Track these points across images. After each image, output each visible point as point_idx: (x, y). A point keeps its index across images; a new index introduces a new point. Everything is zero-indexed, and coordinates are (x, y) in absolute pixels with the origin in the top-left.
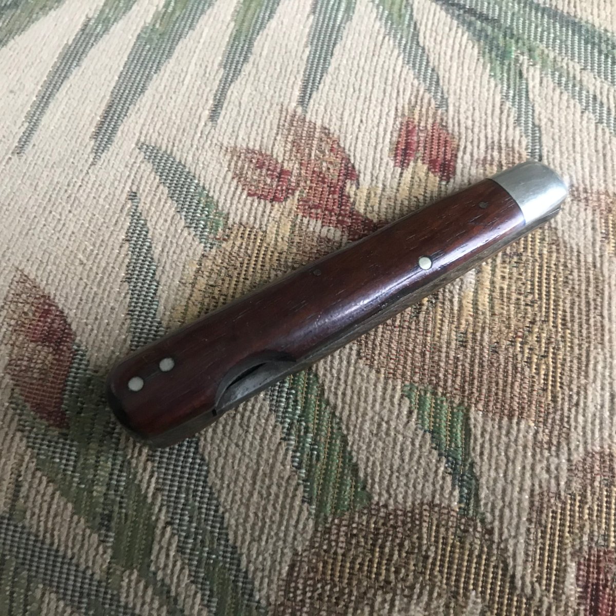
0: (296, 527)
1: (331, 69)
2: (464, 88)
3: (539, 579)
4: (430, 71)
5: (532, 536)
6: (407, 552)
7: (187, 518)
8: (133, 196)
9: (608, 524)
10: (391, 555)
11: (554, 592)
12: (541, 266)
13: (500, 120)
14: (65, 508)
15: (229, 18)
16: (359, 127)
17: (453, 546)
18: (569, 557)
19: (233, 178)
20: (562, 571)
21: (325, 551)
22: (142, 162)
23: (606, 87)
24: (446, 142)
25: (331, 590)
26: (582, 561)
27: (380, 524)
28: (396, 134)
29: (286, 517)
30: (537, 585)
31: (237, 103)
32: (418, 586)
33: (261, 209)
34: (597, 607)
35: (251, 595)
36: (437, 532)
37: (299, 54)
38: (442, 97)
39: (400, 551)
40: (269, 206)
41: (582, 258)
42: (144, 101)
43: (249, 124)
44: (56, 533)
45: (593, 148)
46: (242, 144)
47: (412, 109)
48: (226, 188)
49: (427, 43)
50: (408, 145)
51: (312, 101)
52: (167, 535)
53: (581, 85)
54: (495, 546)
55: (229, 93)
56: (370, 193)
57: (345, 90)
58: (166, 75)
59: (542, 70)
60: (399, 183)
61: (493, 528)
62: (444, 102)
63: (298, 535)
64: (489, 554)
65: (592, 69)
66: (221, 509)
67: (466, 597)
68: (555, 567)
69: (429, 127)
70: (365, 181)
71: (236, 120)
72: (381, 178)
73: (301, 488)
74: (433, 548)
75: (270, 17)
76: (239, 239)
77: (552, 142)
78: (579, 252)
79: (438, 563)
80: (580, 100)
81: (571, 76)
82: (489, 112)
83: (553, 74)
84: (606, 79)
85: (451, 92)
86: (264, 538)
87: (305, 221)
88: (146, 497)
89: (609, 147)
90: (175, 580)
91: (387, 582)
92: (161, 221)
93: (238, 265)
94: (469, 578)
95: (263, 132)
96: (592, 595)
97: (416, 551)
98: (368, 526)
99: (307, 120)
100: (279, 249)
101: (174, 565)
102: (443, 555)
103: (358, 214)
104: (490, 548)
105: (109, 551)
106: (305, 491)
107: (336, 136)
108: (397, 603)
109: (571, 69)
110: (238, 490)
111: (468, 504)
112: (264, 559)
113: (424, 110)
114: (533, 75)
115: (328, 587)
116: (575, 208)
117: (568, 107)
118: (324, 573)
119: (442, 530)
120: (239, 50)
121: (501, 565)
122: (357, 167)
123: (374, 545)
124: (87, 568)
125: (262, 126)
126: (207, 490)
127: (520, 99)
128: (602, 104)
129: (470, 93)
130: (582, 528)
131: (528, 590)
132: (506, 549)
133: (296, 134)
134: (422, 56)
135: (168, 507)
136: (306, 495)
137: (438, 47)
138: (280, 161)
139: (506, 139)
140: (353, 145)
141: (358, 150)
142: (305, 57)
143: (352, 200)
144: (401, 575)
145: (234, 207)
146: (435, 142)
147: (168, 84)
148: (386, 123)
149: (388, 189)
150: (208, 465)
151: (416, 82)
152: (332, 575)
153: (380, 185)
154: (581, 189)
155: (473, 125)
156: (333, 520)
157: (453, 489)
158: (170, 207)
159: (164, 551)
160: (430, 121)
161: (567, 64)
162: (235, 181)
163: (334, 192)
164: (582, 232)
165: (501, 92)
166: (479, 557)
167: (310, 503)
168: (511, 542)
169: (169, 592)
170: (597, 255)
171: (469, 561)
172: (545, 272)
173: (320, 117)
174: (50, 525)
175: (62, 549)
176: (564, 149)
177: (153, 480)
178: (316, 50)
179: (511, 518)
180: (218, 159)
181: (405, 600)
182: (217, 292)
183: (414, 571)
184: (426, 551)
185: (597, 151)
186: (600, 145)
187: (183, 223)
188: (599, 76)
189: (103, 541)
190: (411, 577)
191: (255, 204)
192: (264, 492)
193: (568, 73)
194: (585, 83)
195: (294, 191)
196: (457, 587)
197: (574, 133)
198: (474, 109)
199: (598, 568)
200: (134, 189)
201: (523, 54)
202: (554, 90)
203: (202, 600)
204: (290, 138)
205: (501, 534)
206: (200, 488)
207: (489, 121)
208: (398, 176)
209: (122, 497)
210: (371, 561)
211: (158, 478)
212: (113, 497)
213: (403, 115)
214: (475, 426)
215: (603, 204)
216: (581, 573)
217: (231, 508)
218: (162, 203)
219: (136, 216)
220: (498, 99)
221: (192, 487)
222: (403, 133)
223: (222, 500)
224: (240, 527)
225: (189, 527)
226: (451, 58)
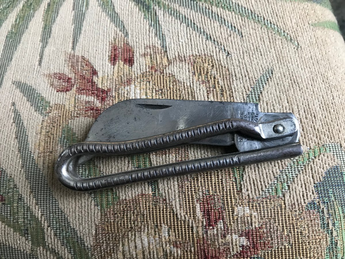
0: (94, 216)
1: (83, 32)
2: (134, 27)
3: (187, 213)
4: (121, 23)
5: (181, 198)
6: (136, 215)
7: (55, 223)
8: (14, 104)
9: (208, 186)
10: (131, 218)
11: (193, 216)
12: (170, 92)
13: (149, 35)
14: (10, 231)
15: (41, 20)
16: (96, 53)
17: (152, 208)
18: (196, 202)
19: (50, 86)
20: (194, 208)
21: (107, 222)
22: (15, 89)
23: (189, 11)
24: (129, 50)
25: (112, 236)
26: (201, 202)
27: (124, 207)
28: (110, 52)
29: (90, 213)
30: (186, 216)
31: (48, 55)
32: (143, 226)
33: (62, 96)
34: (210, 218)
35: (84, 245)
36: (146, 204)
37: (70, 29)
38: (126, 32)
39: (133, 215)
40: (65, 94)
41: (185, 85)
42: (12, 64)
43: (54, 63)
44: (9, 241)
45: (186, 38)
46: (52, 72)
47: (115, 40)
48: (48, 91)
49: (118, 11)
50: (115, 55)
51: (77, 47)
52: (49, 231)
53: (179, 13)
54: (168, 205)
55: (45, 52)
56: (103, 79)
57: (89, 39)
58: (20, 51)
59: (163, 11)
60: (113, 72)
61: (166, 198)
62: (127, 34)
63: (96, 219)
64: (166, 208)
65: (183, 5)
66: (66, 216)
67: (161, 226)
68: (191, 207)
69: (122, 46)
70: (100, 74)
71: (49, 63)
72: (106, 71)
73: (93, 201)
74: (145, 211)
75: (57, 16)
76: (55, 110)
77: (170, 40)
78: (184, 83)
79: (148, 216)
80: (180, 19)
81: (175, 10)
82: (145, 33)
83: (168, 11)
84: (189, 7)
85: (129, 29)
86: (84, 222)
87: (79, 96)
88: (38, 219)
89: (192, 36)
90: (56, 246)
91: (131, 228)
92: (25, 111)
93: (56, 121)
94: (161, 219)
95: (59, 64)
96: (207, 214)
97: (139, 213)
98: (120, 209)
99: (76, 55)
100: (71, 111)
101: (54, 241)
102: (150, 213)
103: (99, 88)
104: (166, 206)
105: (30, 242)
106: (95, 202)
107: (87, 59)
108: (137, 235)
109: (175, 7)
110: (70, 207)
111: (155, 191)
112: (85, 230)
113: (120, 39)
114: (160, 13)
115: (111, 235)
116: (181, 65)
117: (175, 23)
118: (108, 230)
119: (147, 203)
120: (47, 33)
121: (172, 211)
122: (96, 69)
123: (123, 215)
124: (24, 250)
125: (59, 62)
126: (60, 210)
127: (156, 25)
128: (188, 19)
129: (136, 27)
130: (199, 190)
131: (183, 218)
132: (172, 205)
133: (72, 62)
134: (117, 17)
135: (47, 220)
136: (96, 203)
137: (123, 12)
138: (67, 75)
139: (152, 43)
140: (94, 61)
141: (96, 62)
142: (72, 30)
143: (96, 84)
144: (136, 224)
145: (52, 98)
146: (125, 51)
147: (21, 55)
148: (106, 49)
149: (109, 76)
150: (58, 201)
151: (116, 28)
152: (111, 230)
153: (106, 75)
154: (183, 56)
155: (139, 40)
156: (107, 210)
157: (149, 187)
158: (28, 104)
159: (49, 237)
160: (122, 43)
161: (173, 5)
162: (51, 87)
163: (89, 82)
164: (184, 74)
165: (149, 24)
166: (163, 210)
167: (97, 206)
168: (174, 202)
169: (55, 251)
170: (191, 82)
171: (160, 213)
172: (172, 94)
173: (80, 52)
174: (6, 238)
175: (13, 246)
176: (175, 41)
177: (40, 212)
178: (76, 25)
179: (172, 192)
180: (44, 80)
181: (139, 233)
182: (50, 134)
183: (140, 221)
184: (143, 213)
185: (188, 39)
186: (189, 35)
187: (33, 110)
188: (186, 7)
189: (27, 239)
190: (140, 224)
191: (60, 95)
192: (80, 206)
193: (174, 9)
194: (180, 12)
195: (74, 85)
196: (157, 223)
197: (178, 34)
198: (139, 34)
199: (208, 203)
200: (14, 101)
201: (156, 5)
202: (169, 17)
203: (68, 251)
204: (70, 64)
205: (169, 200)
206: (57, 210)
207: (145, 37)
208: (112, 69)
209: (30, 221)
210: (124, 222)
211: (41, 210)
212: (26, 222)
213: (112, 43)
214: (153, 161)
215: (192, 60)
216: (202, 207)
217: (70, 214)
218: (25, 104)
219: (15, 111)
220: (148, 27)
221: (54, 210)
222: (113, 51)
223: (65, 212)
224: (74, 221)
225: (56, 225)
226: (128, 15)
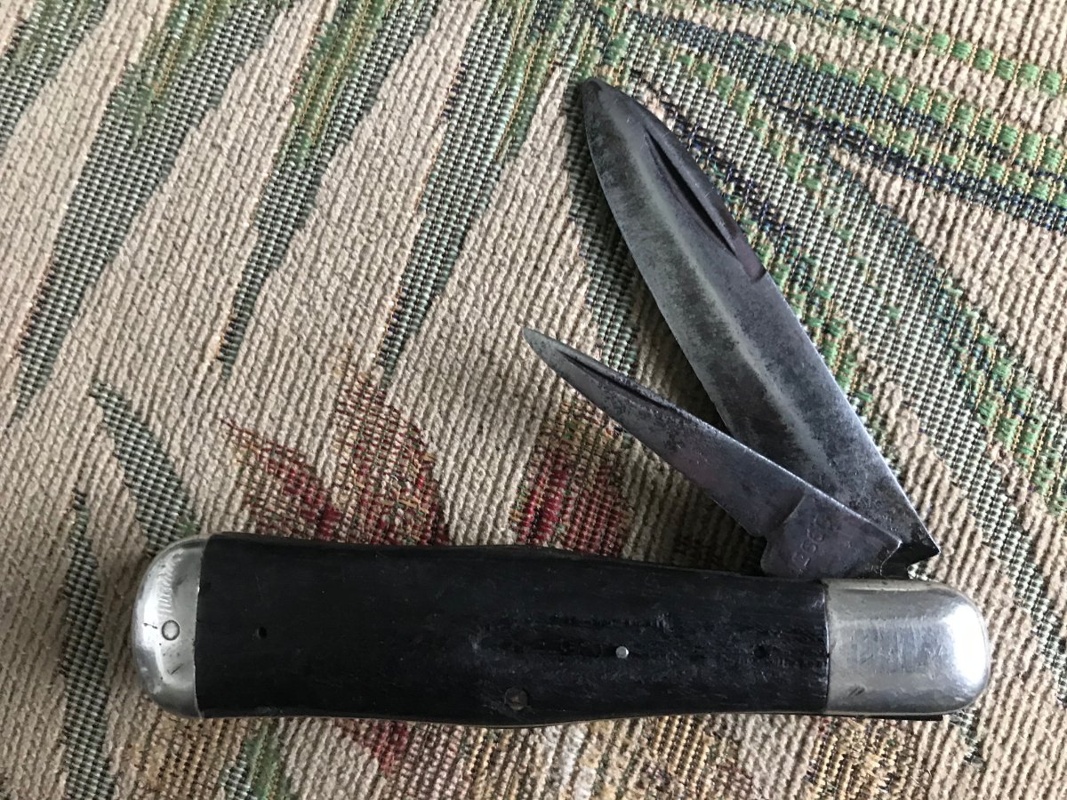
1: (451, 287)
8: (80, 503)
15: (286, 91)
16: (474, 442)
19: (244, 504)
22: (99, 430)
24: (613, 514)
28: (532, 474)
31: (271, 330)
37: (402, 228)
42: (110, 281)
43: (286, 386)
46: (268, 432)
47: (572, 422)
48: (228, 523)
50: (547, 504)
51: (403, 358)
55: (260, 299)
57: (466, 345)
58: (155, 224)
65: (923, 409)
69: (592, 474)
71: (265, 372)
75: (364, 110)
95: (308, 410)
107: (430, 451)
109: (885, 400)
120: (294, 186)
122: (452, 532)
125: (307, 398)
133: (363, 429)
138: (326, 485)
140: (455, 481)
141: (461, 496)
142: (411, 239)
146: (595, 508)
147: (156, 250)
158: (138, 541)
160: (597, 459)
161: (883, 386)
162: (246, 511)
173: (411, 400)
178: (435, 224)
193: (877, 409)
200: (82, 488)
204: (352, 437)
213: (554, 433)
218: (125, 531)
219: (81, 545)
222: (546, 474)
